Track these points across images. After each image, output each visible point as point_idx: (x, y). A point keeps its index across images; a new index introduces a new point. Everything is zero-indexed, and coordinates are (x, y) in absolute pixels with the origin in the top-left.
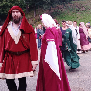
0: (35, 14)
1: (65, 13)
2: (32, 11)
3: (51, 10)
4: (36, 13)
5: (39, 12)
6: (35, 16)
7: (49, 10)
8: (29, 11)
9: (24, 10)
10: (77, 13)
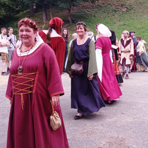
0: (44, 18)
1: (95, 16)
2: (40, 13)
3: (71, 11)
4: (46, 15)
5: (51, 14)
6: (44, 21)
7: (68, 11)
8: (36, 13)
9: (27, 11)
10: (113, 15)
